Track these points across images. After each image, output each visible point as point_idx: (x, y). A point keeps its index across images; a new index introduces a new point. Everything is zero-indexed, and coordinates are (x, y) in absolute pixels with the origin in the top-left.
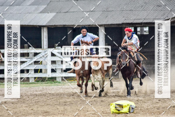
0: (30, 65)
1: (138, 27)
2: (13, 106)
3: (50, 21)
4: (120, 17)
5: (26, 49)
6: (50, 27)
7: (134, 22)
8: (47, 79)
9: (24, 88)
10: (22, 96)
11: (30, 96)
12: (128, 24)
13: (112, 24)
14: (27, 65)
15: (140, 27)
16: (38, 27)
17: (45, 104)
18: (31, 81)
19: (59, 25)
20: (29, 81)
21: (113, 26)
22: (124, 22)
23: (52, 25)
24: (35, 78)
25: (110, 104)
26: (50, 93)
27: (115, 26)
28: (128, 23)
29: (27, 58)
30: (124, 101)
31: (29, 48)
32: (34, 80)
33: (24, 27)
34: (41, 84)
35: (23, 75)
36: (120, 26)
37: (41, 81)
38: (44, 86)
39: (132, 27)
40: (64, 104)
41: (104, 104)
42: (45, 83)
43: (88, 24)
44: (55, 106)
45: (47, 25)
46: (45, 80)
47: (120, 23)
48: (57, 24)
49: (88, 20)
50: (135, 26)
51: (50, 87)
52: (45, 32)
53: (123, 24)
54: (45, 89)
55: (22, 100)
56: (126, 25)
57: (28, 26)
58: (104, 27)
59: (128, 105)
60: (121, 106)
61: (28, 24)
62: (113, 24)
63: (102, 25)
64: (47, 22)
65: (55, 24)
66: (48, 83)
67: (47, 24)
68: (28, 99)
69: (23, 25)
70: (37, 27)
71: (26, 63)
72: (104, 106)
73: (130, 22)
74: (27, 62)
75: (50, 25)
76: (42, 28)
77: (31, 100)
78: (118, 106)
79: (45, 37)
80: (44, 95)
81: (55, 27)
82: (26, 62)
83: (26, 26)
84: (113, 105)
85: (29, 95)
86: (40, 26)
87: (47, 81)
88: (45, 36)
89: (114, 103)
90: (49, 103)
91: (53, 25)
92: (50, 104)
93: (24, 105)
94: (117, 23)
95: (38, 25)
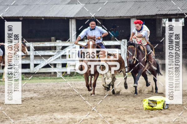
0: (57, 59)
1: (173, 18)
2: (40, 102)
3: (78, 12)
4: (153, 8)
5: (53, 42)
6: (78, 19)
7: (168, 13)
8: (75, 73)
9: (51, 83)
10: (49, 91)
11: (58, 92)
12: (162, 16)
13: (144, 16)
14: (54, 59)
15: (175, 18)
16: (66, 19)
17: (74, 100)
18: (58, 76)
19: (88, 17)
20: (56, 76)
21: (146, 18)
22: (158, 13)
23: (80, 16)
24: (63, 73)
25: (142, 100)
26: (79, 88)
27: (148, 18)
28: (162, 14)
29: (54, 52)
30: (158, 96)
31: (56, 41)
32: (61, 75)
33: (51, 19)
34: (69, 79)
35: (50, 70)
36: (154, 18)
37: (69, 76)
38: (72, 81)
39: (166, 18)
40: (94, 100)
41: (136, 100)
42: (73, 78)
43: (119, 16)
44: (84, 102)
45: (75, 17)
46: (73, 74)
47: (154, 14)
48: (85, 16)
49: (119, 11)
50: (169, 17)
51: (79, 82)
52: (73, 24)
53: (157, 15)
54: (73, 84)
55: (49, 96)
56: (160, 16)
57: (55, 18)
58: (136, 18)
59: (162, 101)
60: (155, 102)
61: (55, 16)
62: (146, 15)
63: (134, 16)
64: (75, 14)
65: (84, 16)
66: (76, 78)
67: (75, 15)
68: (55, 95)
69: (49, 17)
70: (64, 19)
71: (53, 57)
72: (137, 102)
73: (165, 13)
74: (55, 56)
75: (78, 17)
76: (70, 20)
77: (59, 96)
78: (152, 102)
79: (73, 30)
80: (72, 90)
81: (83, 19)
82: (53, 55)
83: (53, 18)
84: (146, 101)
85: (56, 91)
86: (68, 17)
87: (75, 75)
88: (73, 28)
89: (147, 99)
90: (77, 99)
91: (82, 16)
92: (79, 100)
93: (51, 101)
94: (150, 14)
95: (65, 16)
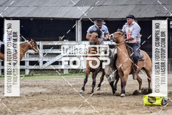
0: (64, 56)
1: (171, 20)
4: (153, 10)
5: (61, 42)
6: (84, 20)
7: (167, 16)
8: (80, 70)
9: (59, 79)
10: (56, 87)
14: (61, 57)
16: (72, 20)
18: (64, 73)
19: (93, 18)
21: (146, 20)
22: (157, 16)
23: (86, 18)
24: (69, 70)
25: (143, 97)
28: (161, 17)
31: (63, 41)
34: (75, 76)
35: (57, 67)
37: (75, 73)
38: (78, 77)
42: (79, 75)
46: (79, 71)
47: (153, 17)
48: (90, 17)
52: (79, 25)
54: (79, 80)
55: (56, 91)
57: (62, 19)
59: (161, 98)
60: (154, 99)
61: (63, 17)
62: (146, 18)
64: (81, 15)
66: (81, 75)
67: (81, 17)
68: (62, 90)
69: (58, 18)
71: (60, 55)
72: (137, 98)
73: (163, 16)
75: (84, 18)
76: (76, 21)
77: (65, 91)
78: (151, 98)
80: (77, 86)
81: (89, 20)
84: (145, 98)
85: (63, 87)
86: (74, 18)
87: (80, 72)
88: (79, 29)
89: (147, 96)
93: (58, 96)
94: (150, 17)
95: (72, 17)
